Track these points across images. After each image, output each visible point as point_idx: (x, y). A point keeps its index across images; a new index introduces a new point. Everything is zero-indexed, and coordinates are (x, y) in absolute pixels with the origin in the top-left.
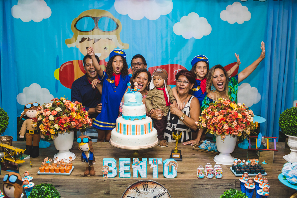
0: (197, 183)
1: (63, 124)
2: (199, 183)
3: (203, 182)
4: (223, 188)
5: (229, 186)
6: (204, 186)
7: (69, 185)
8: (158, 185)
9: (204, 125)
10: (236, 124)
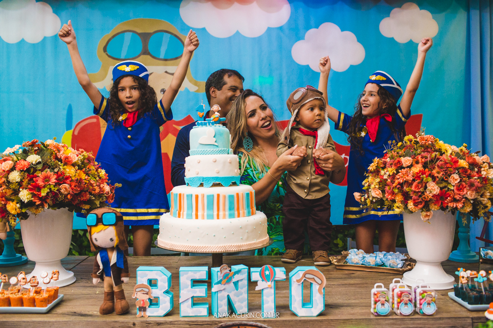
1: (39, 188)
2: (379, 327)
3: (388, 324)
9: (375, 193)
10: (456, 180)
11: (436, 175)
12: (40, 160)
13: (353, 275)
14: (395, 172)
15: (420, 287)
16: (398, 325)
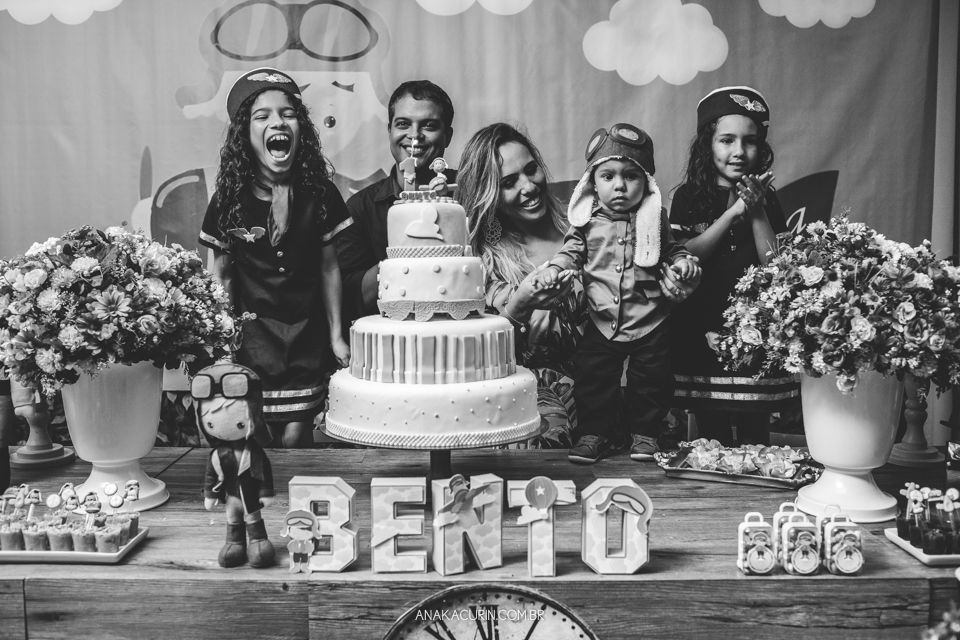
0: (739, 595)
1: (98, 324)
2: (752, 597)
3: (770, 591)
4: (869, 622)
5: (896, 614)
6: (773, 611)
7: (111, 613)
8: (549, 610)
9: (749, 336)
10: (908, 313)
11: (869, 303)
12: (98, 268)
13: (701, 490)
14: (789, 295)
15: (832, 520)
16: (788, 592)
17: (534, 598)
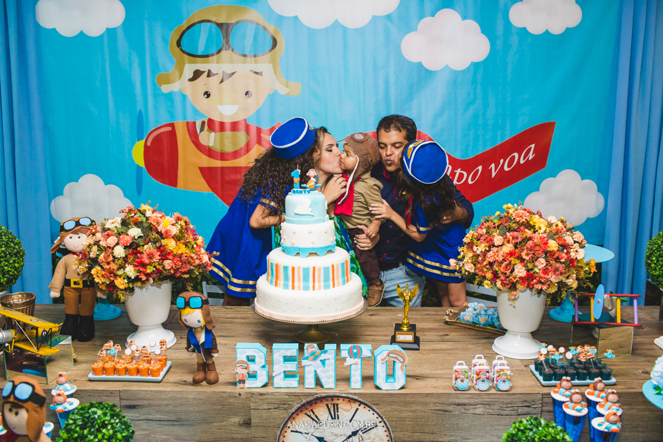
0: (451, 400)
1: (144, 265)
2: (457, 401)
3: (466, 398)
4: (513, 413)
5: (526, 409)
6: (467, 407)
7: (159, 405)
8: (362, 406)
9: (469, 267)
10: (542, 264)
11: (524, 257)
12: (142, 235)
13: (447, 337)
14: (487, 249)
16: (475, 399)
17: (355, 400)
